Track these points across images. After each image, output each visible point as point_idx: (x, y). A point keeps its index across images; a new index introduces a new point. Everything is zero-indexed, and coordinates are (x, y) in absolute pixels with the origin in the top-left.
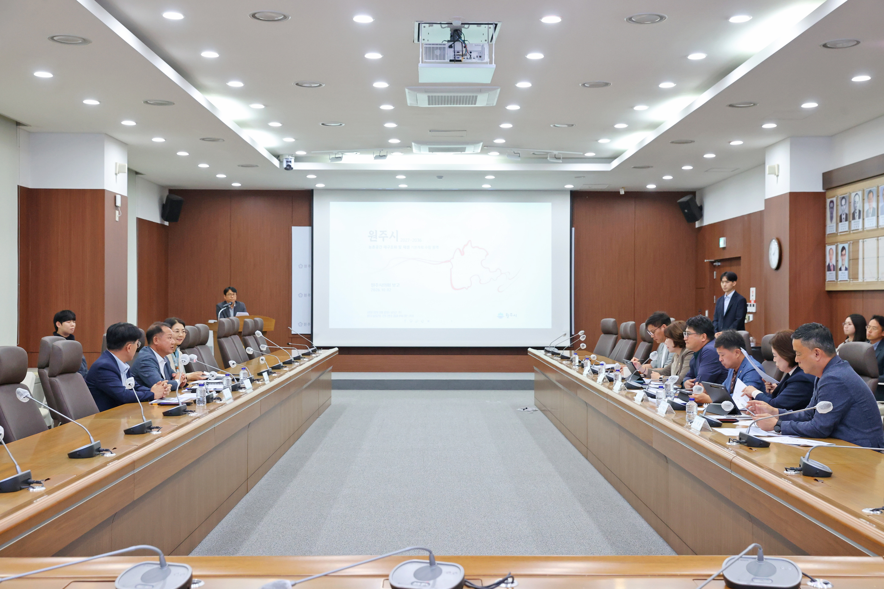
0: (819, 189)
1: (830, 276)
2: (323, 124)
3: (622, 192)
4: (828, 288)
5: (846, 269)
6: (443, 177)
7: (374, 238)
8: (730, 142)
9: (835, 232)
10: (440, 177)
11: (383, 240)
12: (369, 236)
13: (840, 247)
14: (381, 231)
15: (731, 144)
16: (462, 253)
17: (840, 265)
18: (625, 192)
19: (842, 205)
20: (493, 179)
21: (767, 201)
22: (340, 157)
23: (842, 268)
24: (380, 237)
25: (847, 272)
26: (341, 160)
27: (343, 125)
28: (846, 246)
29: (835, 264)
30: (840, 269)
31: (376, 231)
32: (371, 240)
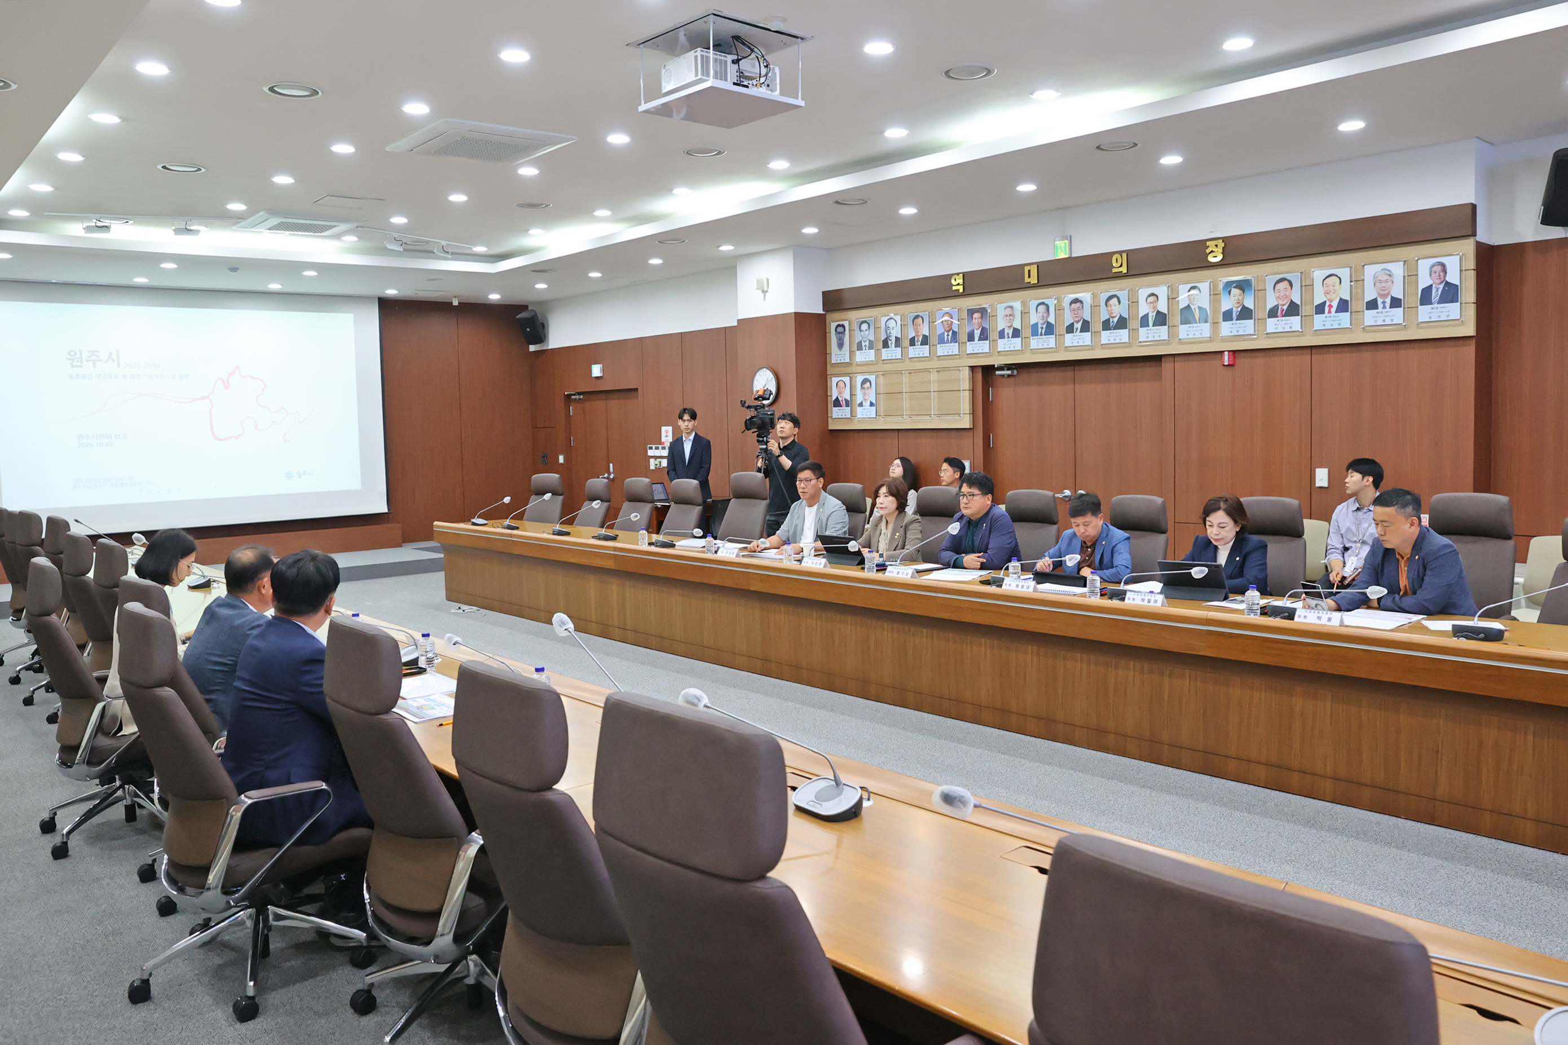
0: (820, 310)
1: (836, 412)
2: (164, 167)
3: (455, 303)
4: (832, 426)
5: (872, 404)
6: (238, 269)
7: (77, 361)
8: (719, 247)
9: (847, 360)
10: (235, 270)
11: (94, 366)
12: (68, 359)
13: (860, 379)
14: (89, 352)
15: (721, 248)
16: (227, 386)
17: (859, 398)
18: (459, 303)
19: (861, 331)
20: (314, 276)
21: (739, 321)
22: (106, 227)
23: (864, 404)
24: (87, 361)
25: (874, 408)
26: (109, 232)
27: (203, 170)
28: (872, 378)
29: (849, 399)
30: (861, 405)
31: (81, 351)
32: (72, 365)
